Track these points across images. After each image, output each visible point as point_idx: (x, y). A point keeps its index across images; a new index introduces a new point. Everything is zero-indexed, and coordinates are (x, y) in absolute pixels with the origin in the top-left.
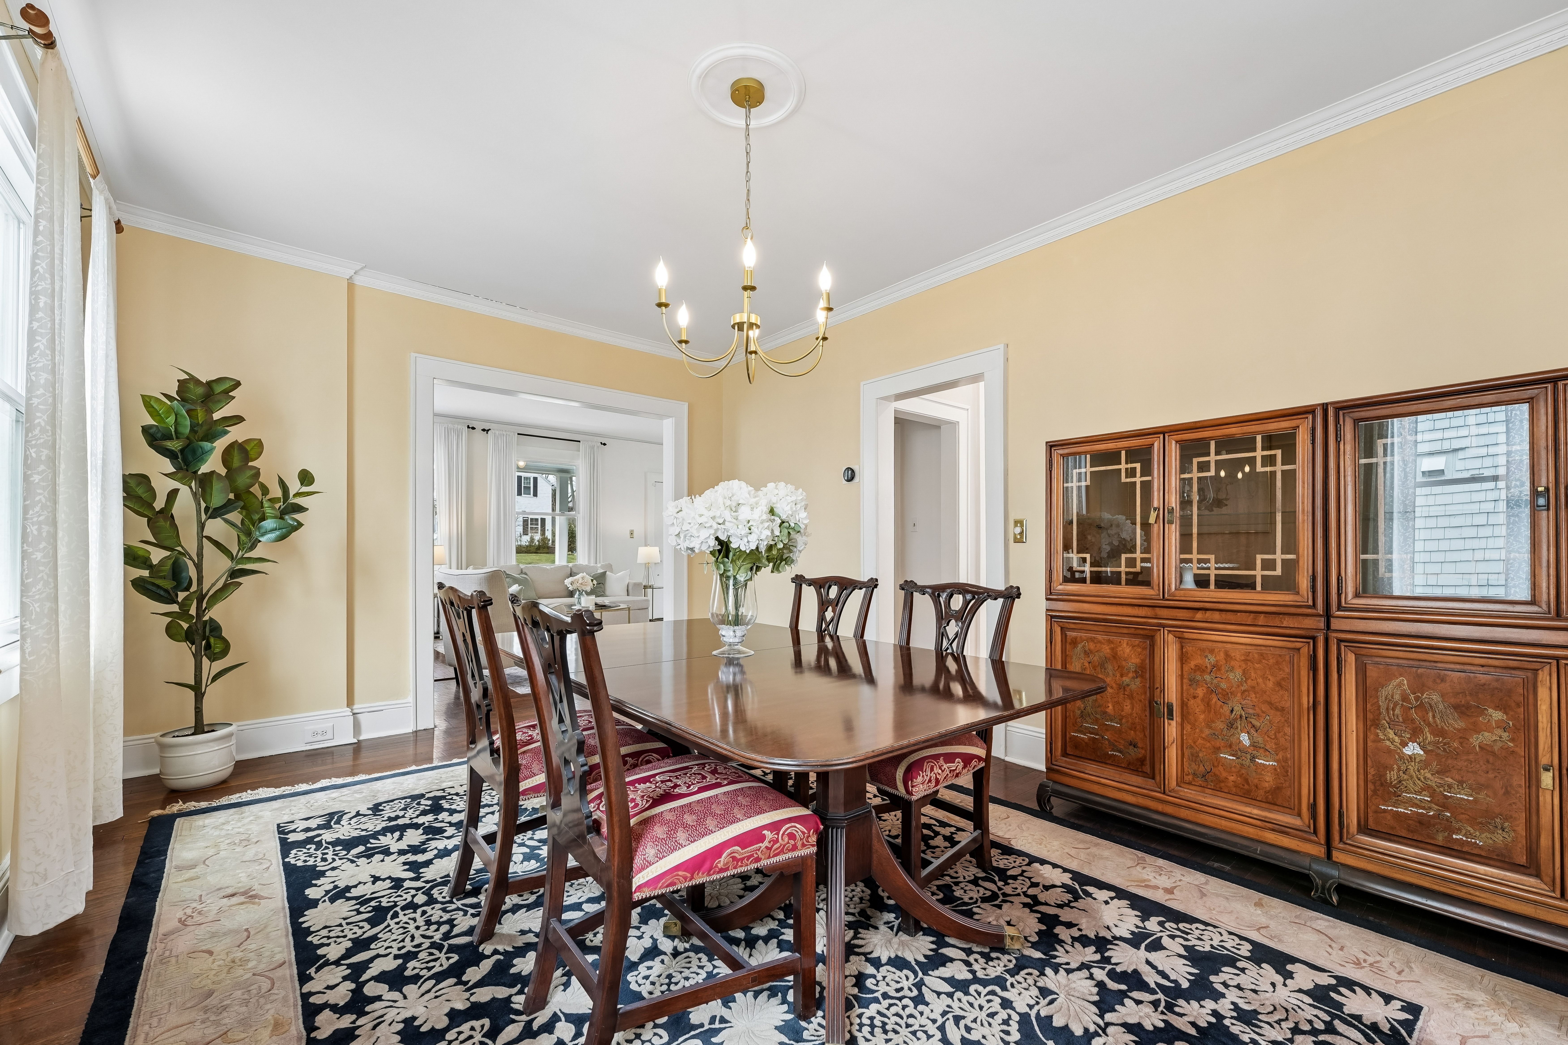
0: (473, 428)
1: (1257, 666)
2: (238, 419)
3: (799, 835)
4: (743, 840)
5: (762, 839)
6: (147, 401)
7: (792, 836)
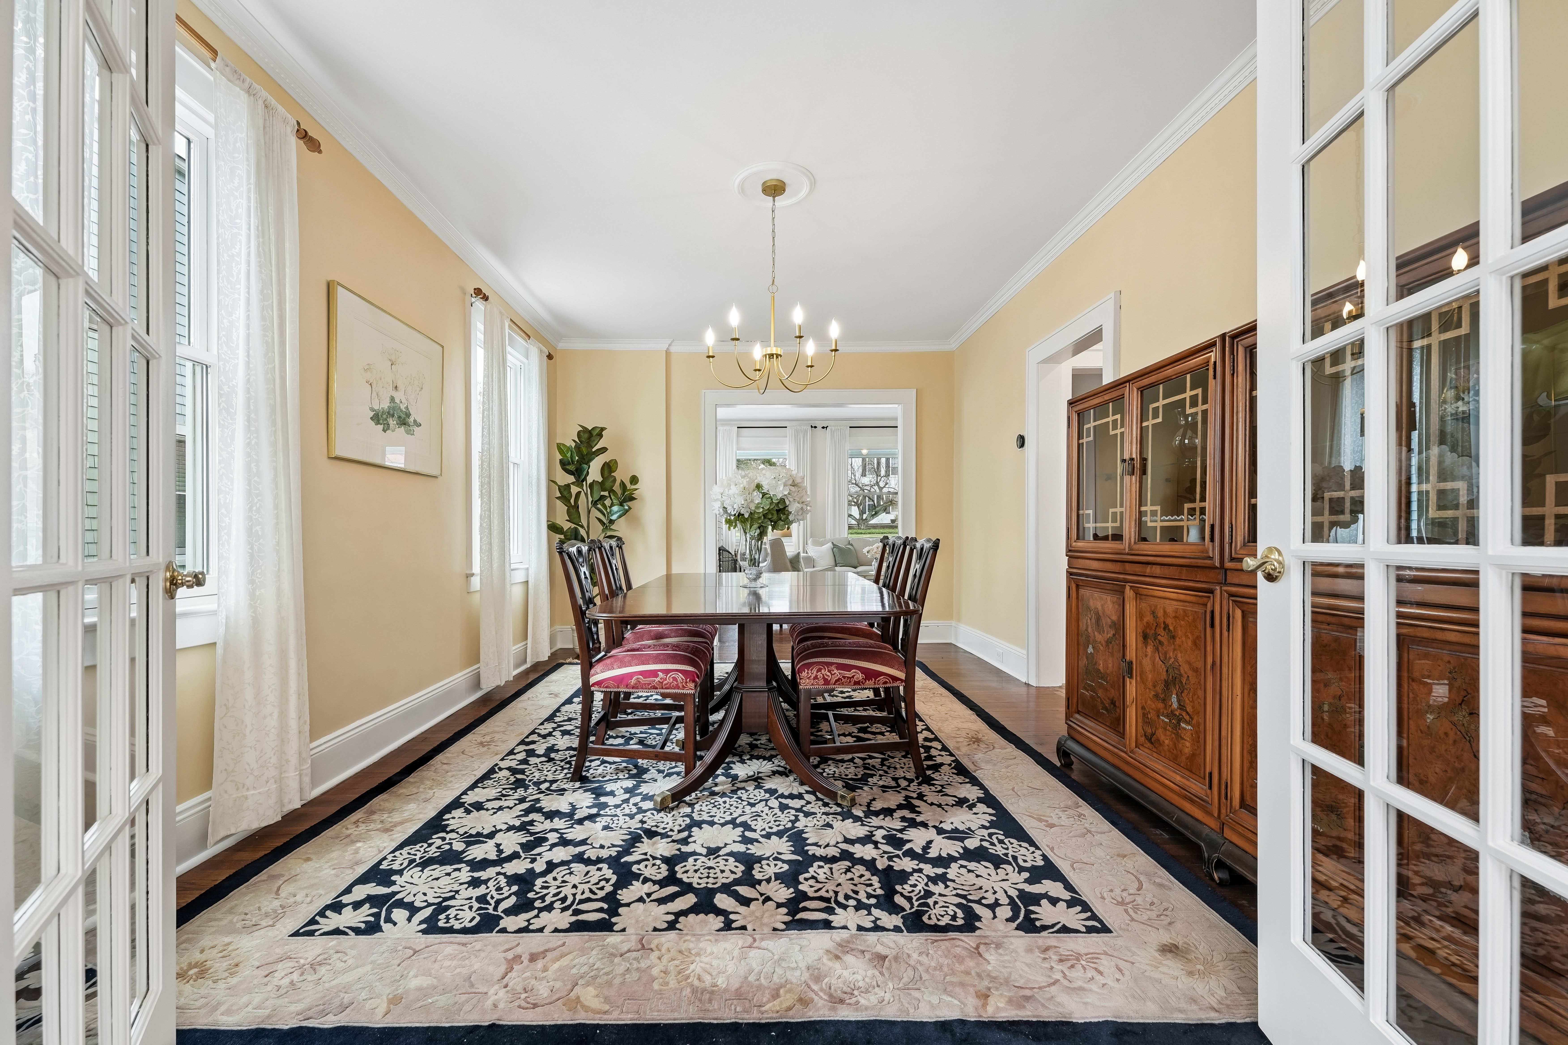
0: (815, 427)
1: (1182, 623)
2: (604, 450)
3: (679, 680)
4: (643, 673)
5: (657, 676)
6: (559, 446)
7: (675, 679)
